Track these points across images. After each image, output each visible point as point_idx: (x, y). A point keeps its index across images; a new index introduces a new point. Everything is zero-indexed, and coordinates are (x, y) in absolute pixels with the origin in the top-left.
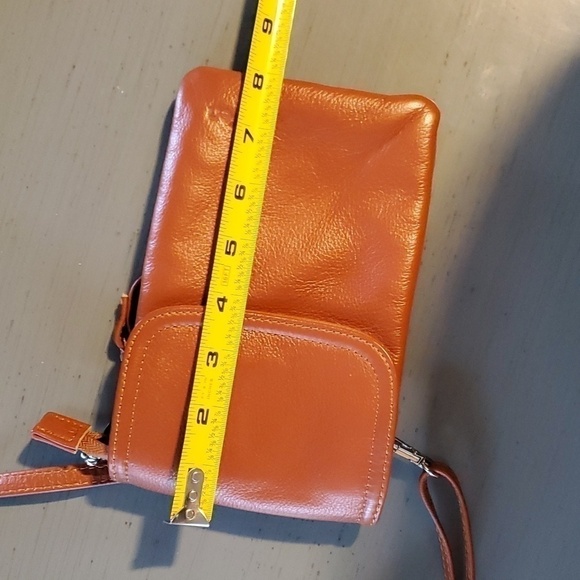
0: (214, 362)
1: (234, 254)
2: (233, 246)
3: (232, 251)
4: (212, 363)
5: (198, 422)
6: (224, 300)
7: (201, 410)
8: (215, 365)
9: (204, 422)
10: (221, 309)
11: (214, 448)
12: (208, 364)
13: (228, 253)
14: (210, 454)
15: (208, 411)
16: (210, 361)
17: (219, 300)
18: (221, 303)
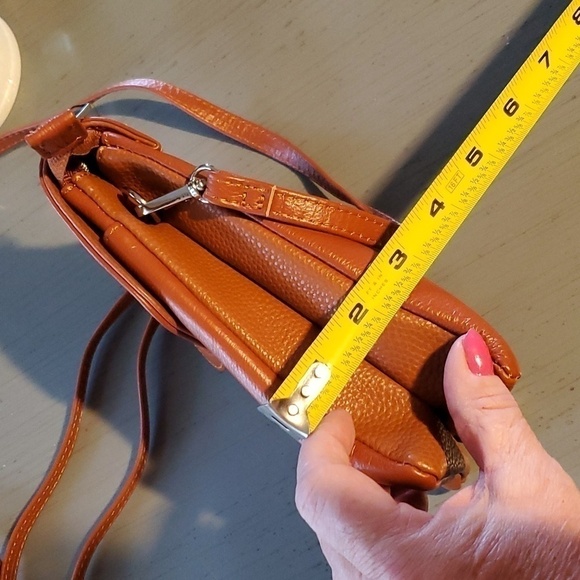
0: (398, 263)
1: (474, 164)
2: (477, 156)
3: (474, 160)
4: (395, 263)
5: (351, 316)
6: (441, 205)
7: (359, 306)
8: (397, 267)
9: (356, 321)
10: (433, 213)
12: (391, 261)
13: (470, 160)
15: (366, 311)
16: (394, 260)
17: (435, 202)
18: (436, 206)
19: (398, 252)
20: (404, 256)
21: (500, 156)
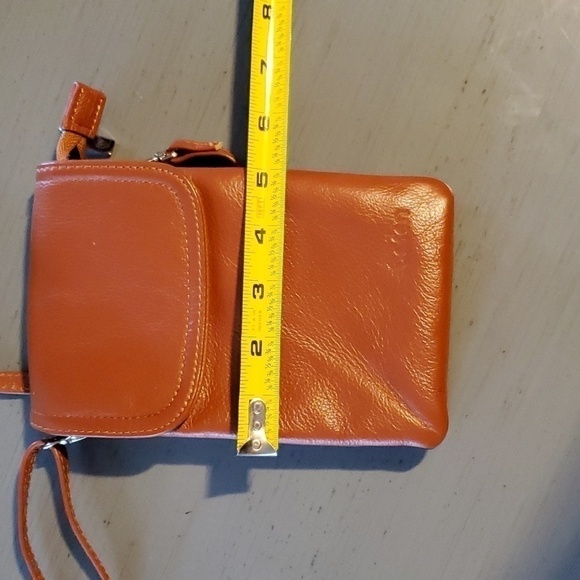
0: (260, 294)
1: (266, 185)
2: (264, 178)
3: (264, 182)
4: (258, 295)
5: (253, 354)
6: (262, 232)
7: (254, 342)
8: (261, 297)
9: (259, 354)
10: (260, 241)
11: (272, 377)
12: (255, 297)
13: (259, 185)
14: (268, 384)
15: (261, 342)
16: (256, 293)
17: (257, 232)
18: (259, 235)
19: (255, 286)
20: (261, 286)
21: (279, 166)
